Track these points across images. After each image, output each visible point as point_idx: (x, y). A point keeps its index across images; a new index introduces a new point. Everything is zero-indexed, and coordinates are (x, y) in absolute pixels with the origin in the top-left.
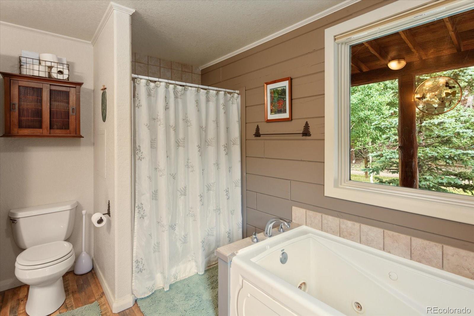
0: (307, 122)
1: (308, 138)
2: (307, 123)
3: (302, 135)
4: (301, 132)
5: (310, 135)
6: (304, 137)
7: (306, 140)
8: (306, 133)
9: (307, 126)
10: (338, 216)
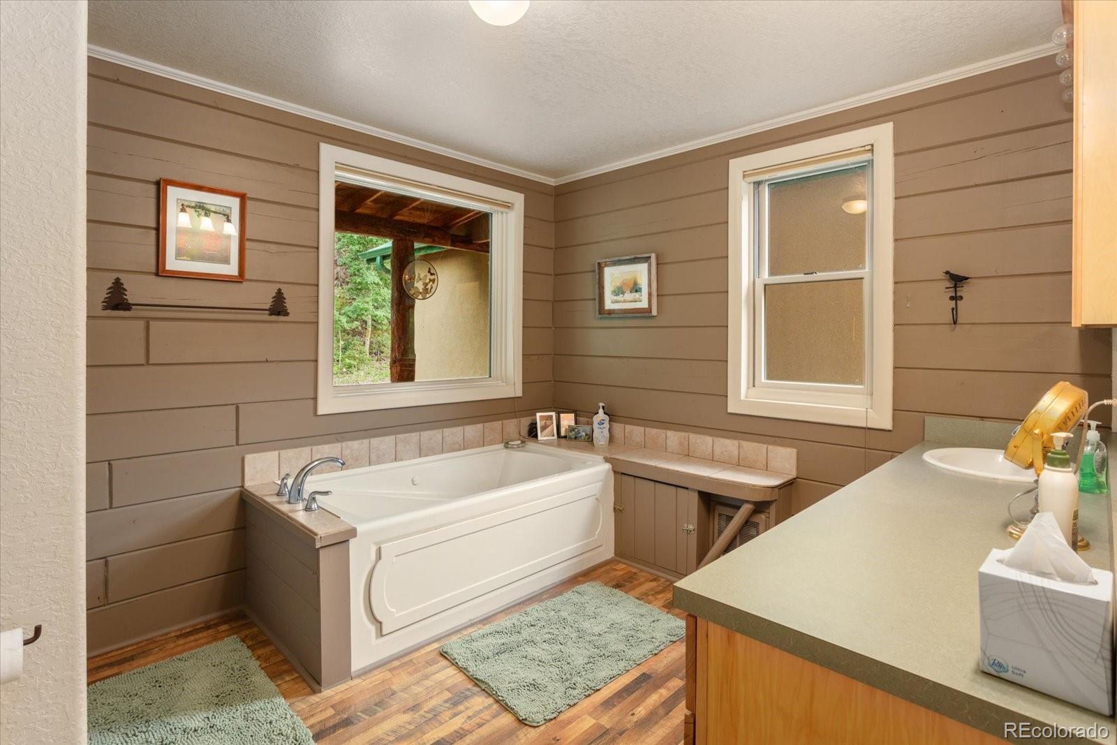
0: (279, 290)
1: (281, 318)
2: (279, 292)
3: (267, 312)
4: (268, 307)
5: (287, 314)
6: (274, 318)
7: (277, 322)
8: (278, 308)
9: (279, 297)
10: (338, 441)
